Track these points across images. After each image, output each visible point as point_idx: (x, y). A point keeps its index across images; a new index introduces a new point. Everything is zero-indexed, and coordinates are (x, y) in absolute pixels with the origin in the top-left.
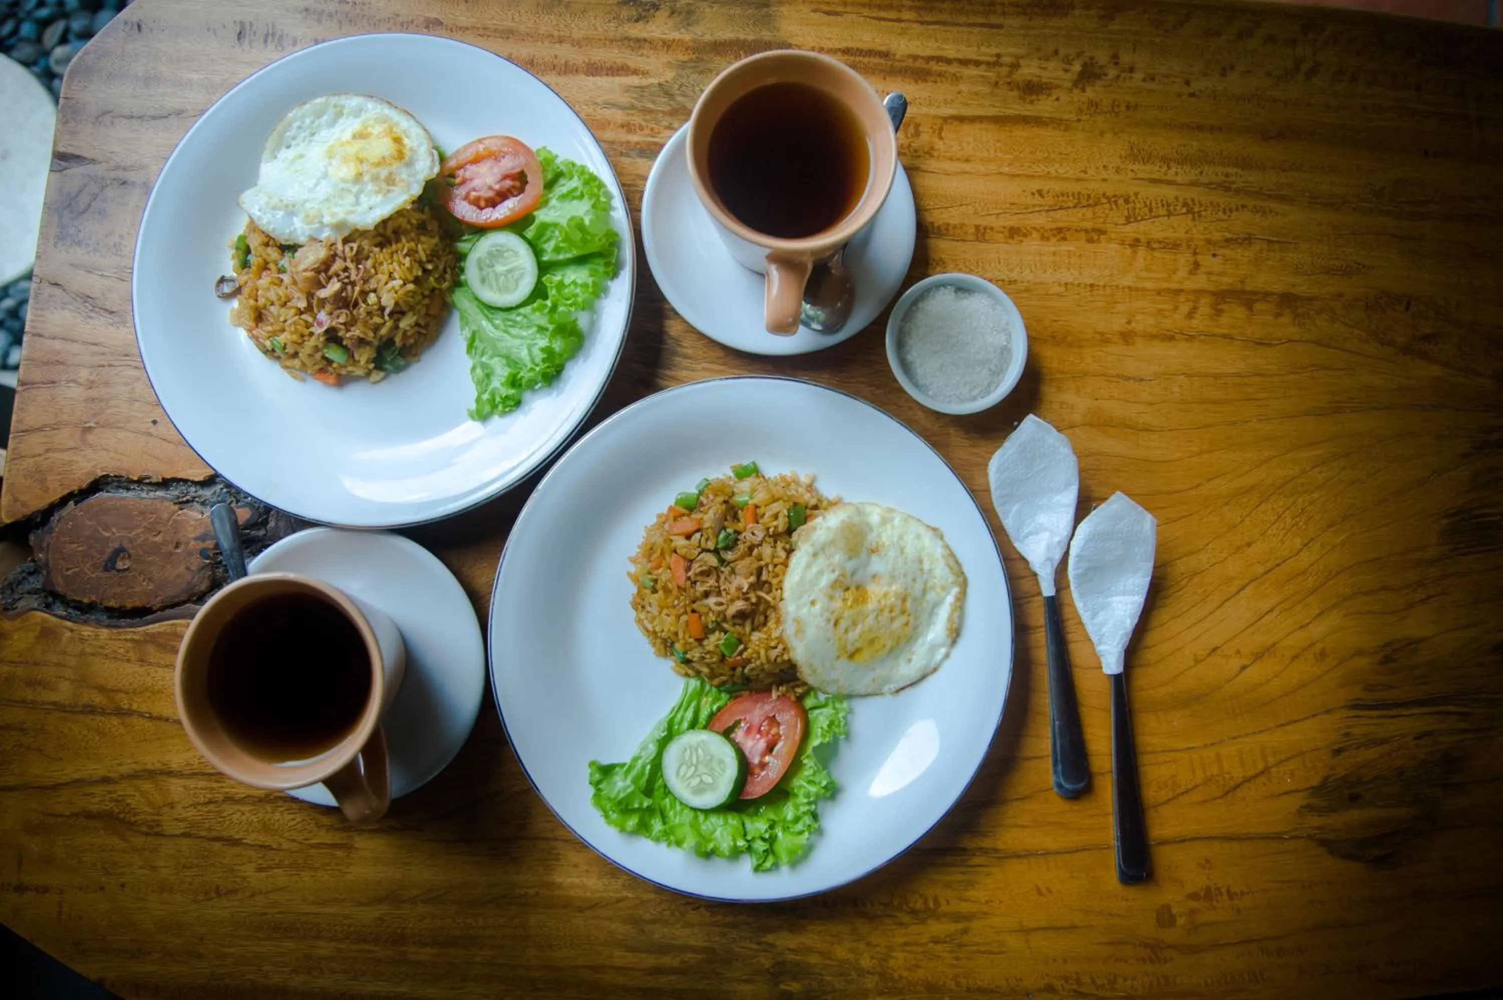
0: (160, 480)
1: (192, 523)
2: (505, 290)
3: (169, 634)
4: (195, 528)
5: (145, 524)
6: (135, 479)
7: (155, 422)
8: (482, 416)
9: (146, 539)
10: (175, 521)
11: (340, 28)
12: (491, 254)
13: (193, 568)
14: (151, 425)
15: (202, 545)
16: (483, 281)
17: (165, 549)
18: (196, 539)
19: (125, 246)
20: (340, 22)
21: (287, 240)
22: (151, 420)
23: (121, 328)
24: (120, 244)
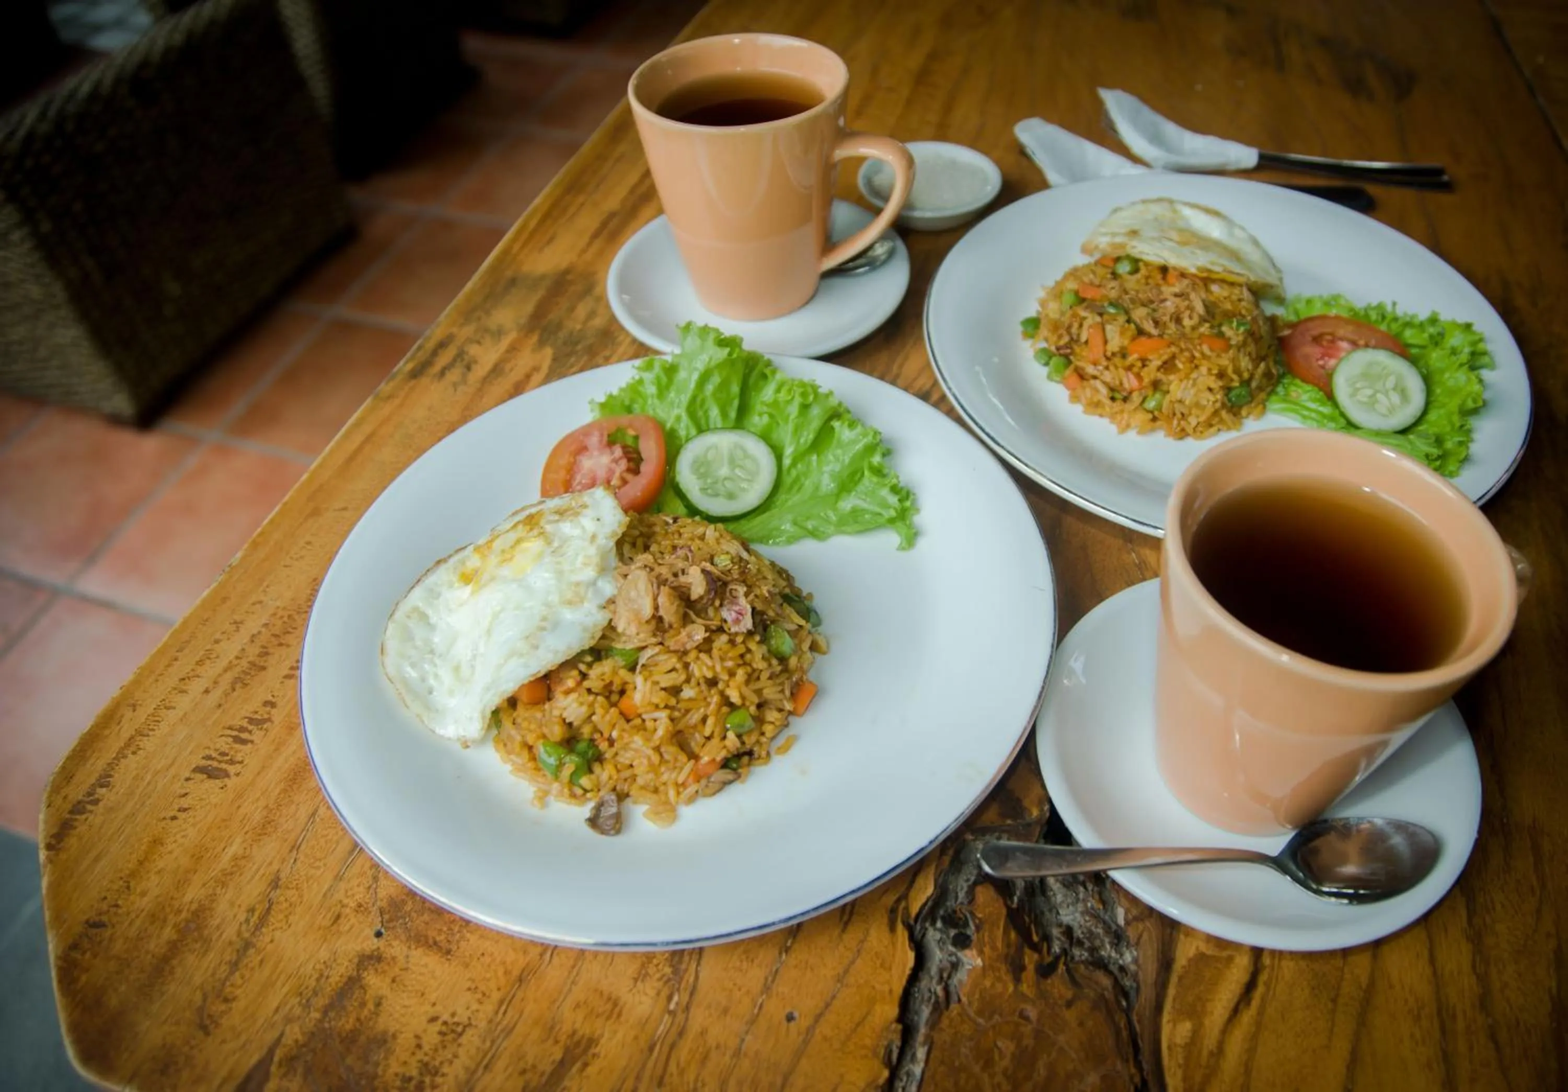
0: (900, 1027)
1: (988, 983)
2: (752, 476)
3: (1187, 1059)
4: (999, 979)
5: (977, 1069)
6: (886, 1074)
7: (790, 1018)
8: (912, 538)
9: (1005, 1073)
10: (980, 1013)
11: (288, 646)
12: (702, 476)
13: (1069, 994)
14: (792, 1024)
15: (1030, 973)
16: (731, 496)
17: (1028, 1041)
18: (1017, 980)
19: (453, 1015)
20: (281, 645)
21: (593, 638)
22: (785, 1023)
23: (597, 1050)
24: (445, 1023)
